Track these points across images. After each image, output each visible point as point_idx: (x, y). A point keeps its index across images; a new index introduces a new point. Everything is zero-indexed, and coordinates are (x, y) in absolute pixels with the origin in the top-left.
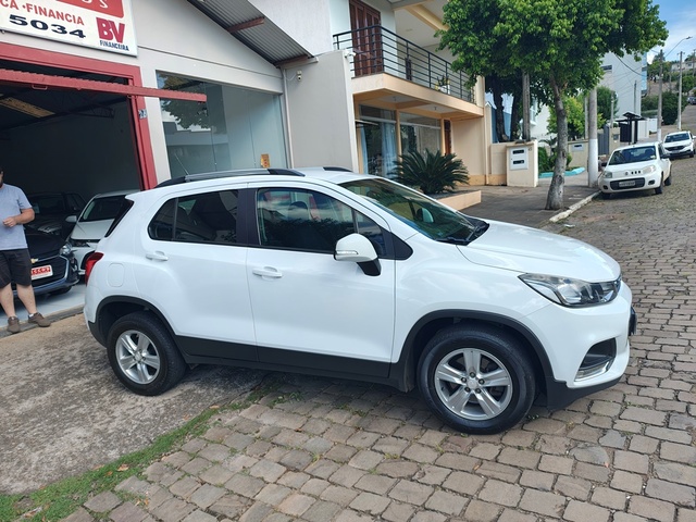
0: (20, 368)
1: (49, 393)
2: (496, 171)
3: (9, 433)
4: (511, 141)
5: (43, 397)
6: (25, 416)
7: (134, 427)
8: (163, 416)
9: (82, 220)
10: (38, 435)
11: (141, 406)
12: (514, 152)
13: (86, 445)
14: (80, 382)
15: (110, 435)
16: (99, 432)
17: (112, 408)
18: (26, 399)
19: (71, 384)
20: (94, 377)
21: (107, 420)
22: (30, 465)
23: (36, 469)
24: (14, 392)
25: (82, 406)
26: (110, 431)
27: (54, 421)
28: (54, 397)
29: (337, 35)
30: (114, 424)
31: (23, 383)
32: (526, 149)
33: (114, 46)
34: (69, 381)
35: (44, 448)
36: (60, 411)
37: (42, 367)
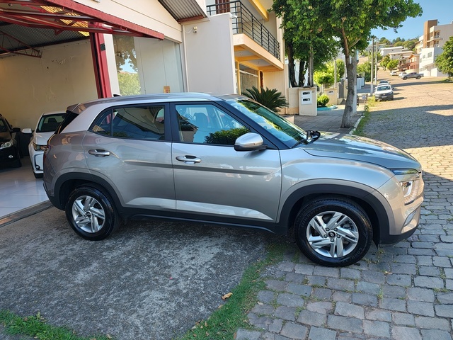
0: (48, 246)
1: (95, 265)
2: (292, 105)
3: (90, 301)
4: (300, 86)
5: (92, 268)
6: (90, 285)
7: (202, 285)
8: (217, 275)
9: (38, 131)
10: (118, 301)
11: (190, 268)
12: (304, 93)
13: (173, 304)
14: (115, 254)
15: (187, 294)
16: (174, 293)
17: (166, 272)
18: (78, 271)
19: (109, 256)
20: (124, 248)
21: (171, 282)
22: (137, 327)
23: (146, 330)
24: (61, 266)
25: (137, 273)
26: (185, 291)
27: (123, 288)
28: (102, 268)
29: (210, 6)
30: (182, 285)
31: (62, 258)
32: (311, 91)
34: (104, 254)
35: (135, 311)
36: (119, 278)
37: (69, 244)
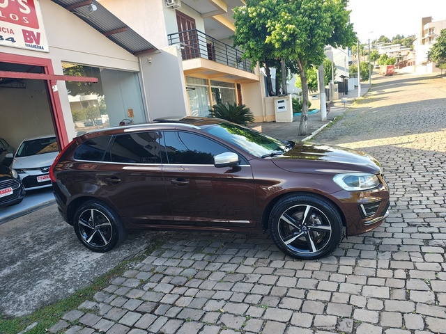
1: (19, 263)
2: (269, 114)
4: (277, 95)
5: (15, 266)
6: (8, 277)
7: (80, 275)
8: (96, 268)
10: (20, 286)
11: (81, 264)
12: (279, 102)
13: (53, 288)
14: (36, 255)
16: (58, 281)
17: (63, 267)
18: (5, 268)
20: (45, 251)
21: (62, 273)
22: (21, 302)
23: (26, 304)
25: (43, 268)
26: (66, 279)
27: (28, 278)
28: (23, 265)
29: (170, 35)
30: (67, 275)
32: (285, 100)
33: (34, 47)
34: (30, 255)
35: (26, 293)
36: (29, 272)
37: (8, 249)
